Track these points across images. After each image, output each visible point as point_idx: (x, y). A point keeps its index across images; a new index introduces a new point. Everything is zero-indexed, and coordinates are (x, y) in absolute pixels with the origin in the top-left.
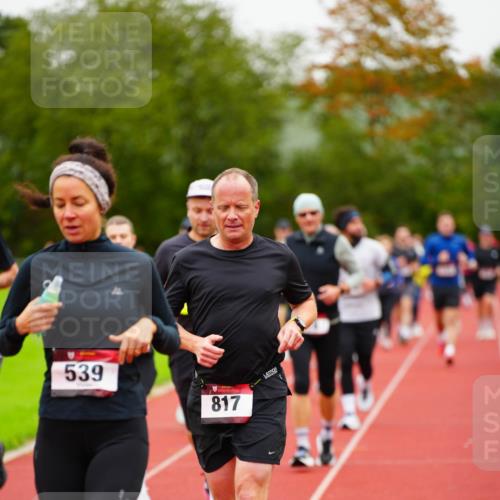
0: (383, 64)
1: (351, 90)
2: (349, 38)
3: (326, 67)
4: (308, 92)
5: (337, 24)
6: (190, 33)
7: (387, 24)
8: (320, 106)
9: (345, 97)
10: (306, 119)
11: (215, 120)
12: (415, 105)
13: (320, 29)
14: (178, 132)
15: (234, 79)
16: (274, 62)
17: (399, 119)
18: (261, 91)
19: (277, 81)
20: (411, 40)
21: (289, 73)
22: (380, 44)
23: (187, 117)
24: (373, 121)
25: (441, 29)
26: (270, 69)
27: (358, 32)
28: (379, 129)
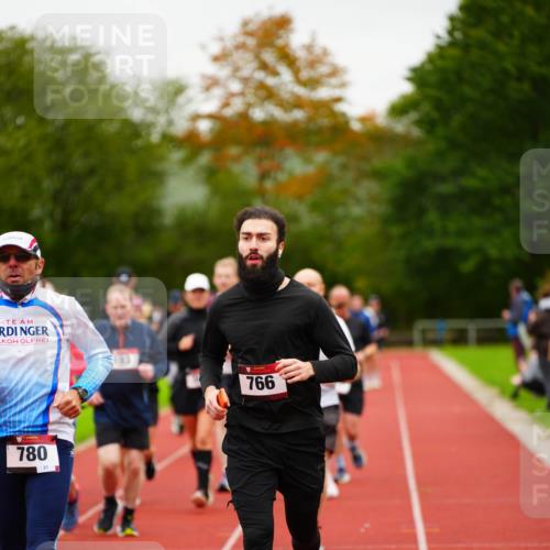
0: (272, 116)
1: (238, 142)
2: (235, 87)
3: (211, 117)
4: (191, 142)
5: (222, 72)
7: (275, 73)
8: (205, 159)
9: (234, 151)
10: (191, 172)
11: (92, 172)
12: (308, 161)
13: (204, 77)
14: (48, 184)
15: (111, 128)
17: (291, 174)
18: (139, 143)
20: (301, 91)
21: (170, 123)
22: (268, 94)
23: (59, 168)
24: (264, 176)
25: (333, 81)
26: (150, 118)
27: (245, 81)
28: (269, 184)
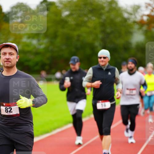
3: (148, 16)
4: (141, 23)
6: (105, 5)
8: (145, 28)
10: (141, 31)
11: (112, 32)
13: (146, 3)
14: (100, 36)
15: (118, 20)
16: (131, 14)
18: (126, 23)
19: (132, 20)
21: (136, 17)
23: (103, 32)
